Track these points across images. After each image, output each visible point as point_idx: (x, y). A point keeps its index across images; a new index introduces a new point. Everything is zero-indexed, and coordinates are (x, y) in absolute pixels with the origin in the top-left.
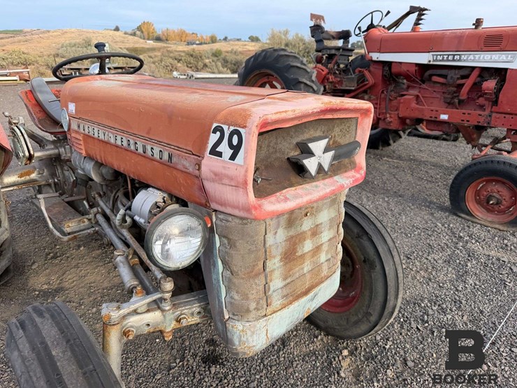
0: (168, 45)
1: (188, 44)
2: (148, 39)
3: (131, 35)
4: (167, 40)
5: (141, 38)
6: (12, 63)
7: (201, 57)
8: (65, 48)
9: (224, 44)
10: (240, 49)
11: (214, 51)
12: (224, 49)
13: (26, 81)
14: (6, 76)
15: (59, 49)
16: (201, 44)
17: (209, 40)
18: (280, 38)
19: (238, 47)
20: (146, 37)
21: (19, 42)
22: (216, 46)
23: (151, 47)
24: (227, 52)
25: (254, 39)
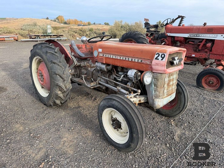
0: (70, 26)
1: (79, 25)
2: (61, 23)
3: (54, 21)
4: (69, 24)
5: (58, 22)
6: (4, 32)
7: (85, 31)
8: (25, 26)
9: (93, 26)
10: (101, 28)
11: (90, 29)
12: (94, 28)
13: (17, 40)
14: (8, 38)
15: (22, 27)
16: (84, 26)
17: (87, 24)
18: (119, 24)
19: (100, 27)
20: (60, 22)
21: (4, 23)
22: (90, 27)
23: (63, 26)
24: (95, 29)
25: (107, 24)
